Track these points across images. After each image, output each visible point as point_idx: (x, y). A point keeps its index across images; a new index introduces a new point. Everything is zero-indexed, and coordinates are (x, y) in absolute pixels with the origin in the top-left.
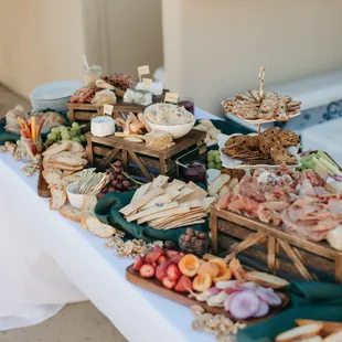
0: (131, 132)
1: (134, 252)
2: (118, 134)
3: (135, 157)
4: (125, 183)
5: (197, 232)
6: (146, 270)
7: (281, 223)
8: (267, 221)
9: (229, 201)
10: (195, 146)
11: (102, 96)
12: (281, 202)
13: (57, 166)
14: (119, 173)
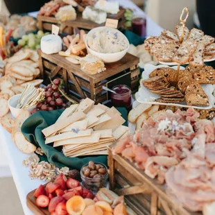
0: (72, 53)
1: (43, 175)
2: (62, 53)
3: (72, 77)
4: (59, 101)
5: (97, 166)
6: (42, 201)
7: (165, 182)
8: (153, 176)
9: (124, 147)
10: (128, 70)
11: (64, 12)
12: (171, 158)
13: (13, 75)
14: (56, 90)
